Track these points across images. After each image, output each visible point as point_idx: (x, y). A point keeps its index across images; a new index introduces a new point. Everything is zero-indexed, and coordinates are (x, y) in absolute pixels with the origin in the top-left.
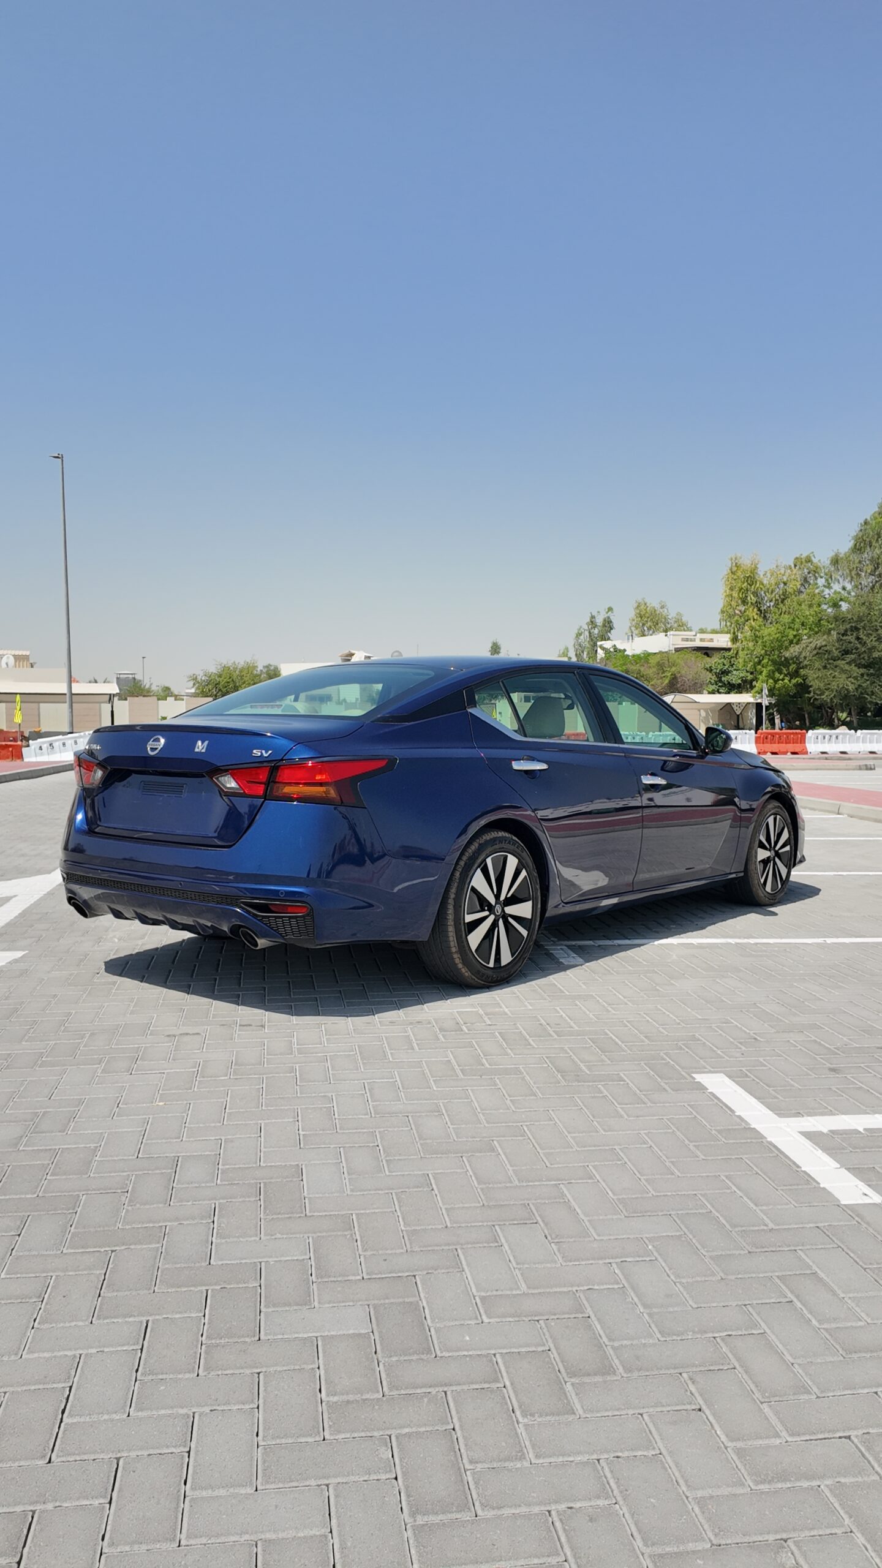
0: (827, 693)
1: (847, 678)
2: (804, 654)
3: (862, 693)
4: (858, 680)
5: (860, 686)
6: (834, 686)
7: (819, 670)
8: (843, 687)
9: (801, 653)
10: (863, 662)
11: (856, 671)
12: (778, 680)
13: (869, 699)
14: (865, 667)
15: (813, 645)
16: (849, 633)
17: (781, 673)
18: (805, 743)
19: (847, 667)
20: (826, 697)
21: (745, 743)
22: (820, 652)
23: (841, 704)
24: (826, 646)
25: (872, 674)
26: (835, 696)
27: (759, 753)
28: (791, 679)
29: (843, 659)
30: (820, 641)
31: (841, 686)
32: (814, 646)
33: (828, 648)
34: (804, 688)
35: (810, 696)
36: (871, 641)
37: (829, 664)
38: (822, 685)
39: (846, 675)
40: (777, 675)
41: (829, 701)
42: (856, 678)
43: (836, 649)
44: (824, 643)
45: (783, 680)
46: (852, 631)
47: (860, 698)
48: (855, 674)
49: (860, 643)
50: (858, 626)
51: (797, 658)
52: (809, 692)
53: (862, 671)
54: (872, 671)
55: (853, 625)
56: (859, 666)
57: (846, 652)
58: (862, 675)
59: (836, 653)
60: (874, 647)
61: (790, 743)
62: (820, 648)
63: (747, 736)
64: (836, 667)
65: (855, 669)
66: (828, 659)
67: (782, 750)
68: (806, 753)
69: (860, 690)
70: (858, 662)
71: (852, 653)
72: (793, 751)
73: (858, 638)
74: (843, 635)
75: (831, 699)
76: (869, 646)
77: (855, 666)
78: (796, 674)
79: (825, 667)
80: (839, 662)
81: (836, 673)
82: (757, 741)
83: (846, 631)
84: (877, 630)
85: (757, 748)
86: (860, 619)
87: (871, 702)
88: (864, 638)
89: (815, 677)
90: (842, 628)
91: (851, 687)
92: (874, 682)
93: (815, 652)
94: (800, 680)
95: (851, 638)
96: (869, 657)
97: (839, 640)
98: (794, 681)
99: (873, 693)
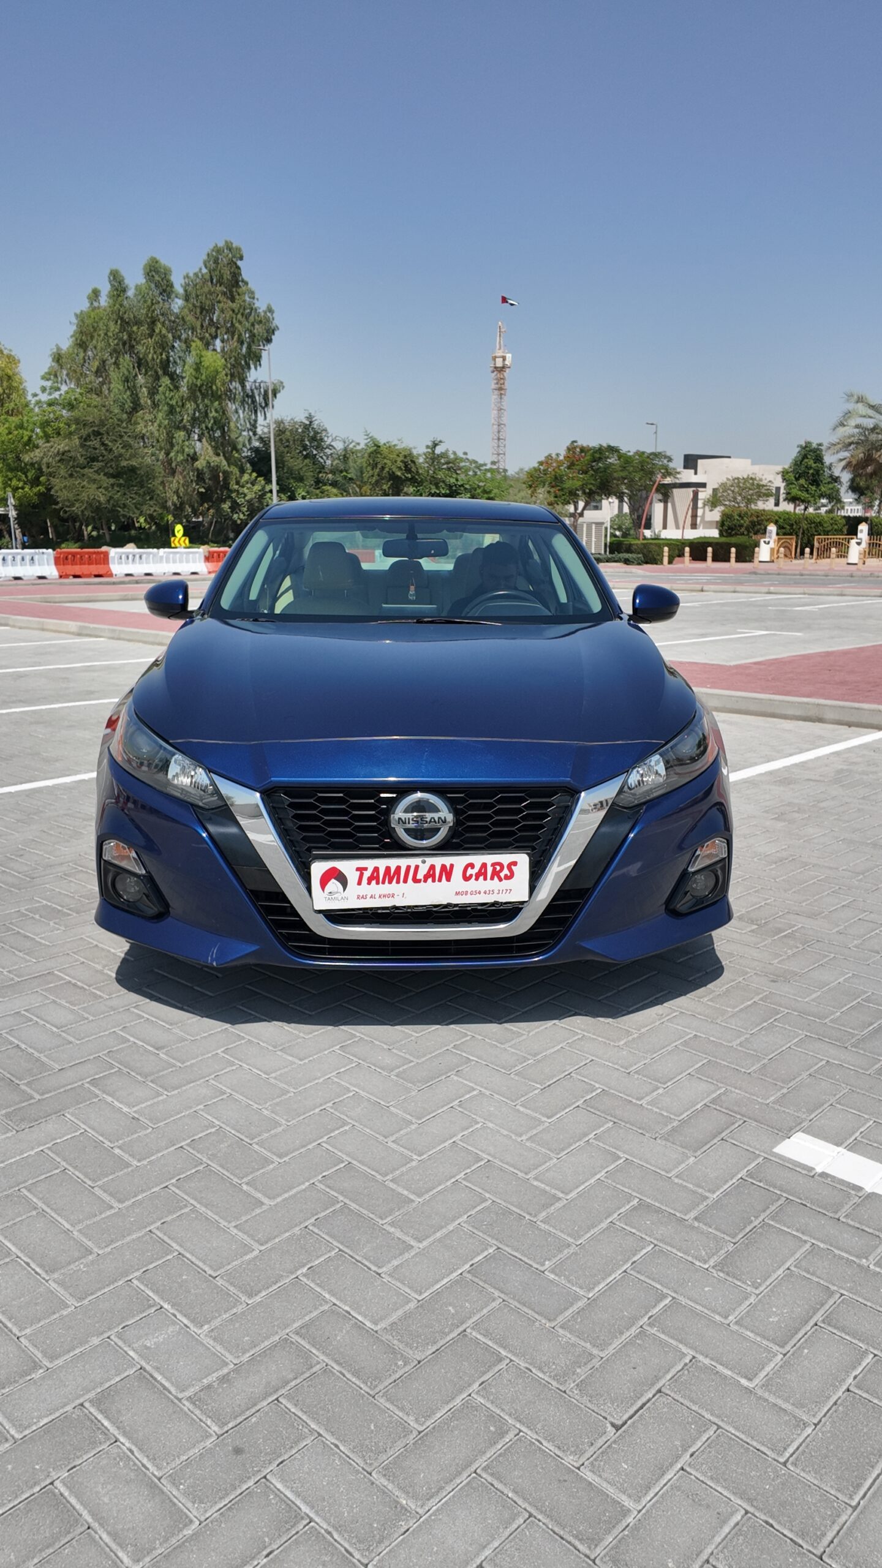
0: (77, 505)
1: (98, 488)
2: (45, 460)
3: (114, 506)
4: (109, 492)
5: (111, 498)
6: (84, 496)
7: (66, 478)
8: (94, 499)
9: (42, 458)
10: (111, 471)
11: (107, 482)
12: (18, 488)
13: (122, 512)
14: (113, 476)
15: (54, 450)
16: (92, 438)
17: (19, 480)
18: (108, 564)
19: (96, 477)
20: (76, 509)
21: (43, 565)
22: (64, 457)
23: (93, 518)
24: (69, 451)
25: (120, 485)
26: (85, 508)
27: (61, 577)
28: (32, 487)
29: (91, 467)
30: (62, 445)
31: (92, 497)
32: (56, 451)
33: (73, 454)
34: (47, 498)
35: (57, 507)
36: (117, 448)
37: (76, 472)
38: (71, 496)
39: (95, 486)
40: (14, 482)
41: (80, 513)
42: (106, 489)
43: (82, 456)
44: (67, 448)
45: (23, 488)
46: (94, 435)
47: (113, 511)
48: (105, 485)
49: (106, 449)
50: (101, 431)
51: (39, 464)
52: (57, 503)
53: (112, 481)
54: (121, 481)
55: (96, 429)
56: (108, 475)
57: (94, 459)
58: (113, 485)
59: (82, 460)
60: (121, 455)
61: (92, 564)
62: (63, 454)
63: (45, 556)
64: (83, 475)
65: (104, 478)
66: (73, 467)
67: (86, 572)
68: (111, 575)
69: (112, 502)
70: (106, 470)
71: (98, 461)
72: (97, 573)
73: (103, 444)
74: (85, 440)
75: (82, 511)
76: (116, 454)
77: (105, 475)
78: (35, 482)
79: (71, 475)
80: (86, 470)
81: (85, 483)
82: (58, 561)
83: (89, 436)
84: (121, 437)
85: (58, 570)
86: (102, 423)
87: (124, 516)
88: (110, 444)
89: (62, 489)
90: (84, 432)
91: (102, 499)
92: (125, 494)
93: (58, 458)
94: (42, 489)
95: (95, 443)
96: (117, 466)
97: (82, 446)
98: (36, 490)
99: (125, 506)
